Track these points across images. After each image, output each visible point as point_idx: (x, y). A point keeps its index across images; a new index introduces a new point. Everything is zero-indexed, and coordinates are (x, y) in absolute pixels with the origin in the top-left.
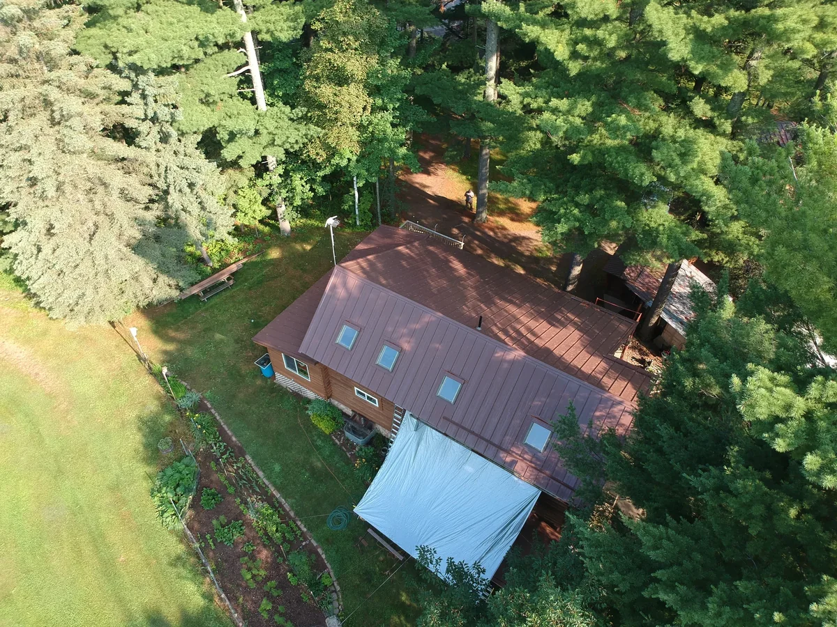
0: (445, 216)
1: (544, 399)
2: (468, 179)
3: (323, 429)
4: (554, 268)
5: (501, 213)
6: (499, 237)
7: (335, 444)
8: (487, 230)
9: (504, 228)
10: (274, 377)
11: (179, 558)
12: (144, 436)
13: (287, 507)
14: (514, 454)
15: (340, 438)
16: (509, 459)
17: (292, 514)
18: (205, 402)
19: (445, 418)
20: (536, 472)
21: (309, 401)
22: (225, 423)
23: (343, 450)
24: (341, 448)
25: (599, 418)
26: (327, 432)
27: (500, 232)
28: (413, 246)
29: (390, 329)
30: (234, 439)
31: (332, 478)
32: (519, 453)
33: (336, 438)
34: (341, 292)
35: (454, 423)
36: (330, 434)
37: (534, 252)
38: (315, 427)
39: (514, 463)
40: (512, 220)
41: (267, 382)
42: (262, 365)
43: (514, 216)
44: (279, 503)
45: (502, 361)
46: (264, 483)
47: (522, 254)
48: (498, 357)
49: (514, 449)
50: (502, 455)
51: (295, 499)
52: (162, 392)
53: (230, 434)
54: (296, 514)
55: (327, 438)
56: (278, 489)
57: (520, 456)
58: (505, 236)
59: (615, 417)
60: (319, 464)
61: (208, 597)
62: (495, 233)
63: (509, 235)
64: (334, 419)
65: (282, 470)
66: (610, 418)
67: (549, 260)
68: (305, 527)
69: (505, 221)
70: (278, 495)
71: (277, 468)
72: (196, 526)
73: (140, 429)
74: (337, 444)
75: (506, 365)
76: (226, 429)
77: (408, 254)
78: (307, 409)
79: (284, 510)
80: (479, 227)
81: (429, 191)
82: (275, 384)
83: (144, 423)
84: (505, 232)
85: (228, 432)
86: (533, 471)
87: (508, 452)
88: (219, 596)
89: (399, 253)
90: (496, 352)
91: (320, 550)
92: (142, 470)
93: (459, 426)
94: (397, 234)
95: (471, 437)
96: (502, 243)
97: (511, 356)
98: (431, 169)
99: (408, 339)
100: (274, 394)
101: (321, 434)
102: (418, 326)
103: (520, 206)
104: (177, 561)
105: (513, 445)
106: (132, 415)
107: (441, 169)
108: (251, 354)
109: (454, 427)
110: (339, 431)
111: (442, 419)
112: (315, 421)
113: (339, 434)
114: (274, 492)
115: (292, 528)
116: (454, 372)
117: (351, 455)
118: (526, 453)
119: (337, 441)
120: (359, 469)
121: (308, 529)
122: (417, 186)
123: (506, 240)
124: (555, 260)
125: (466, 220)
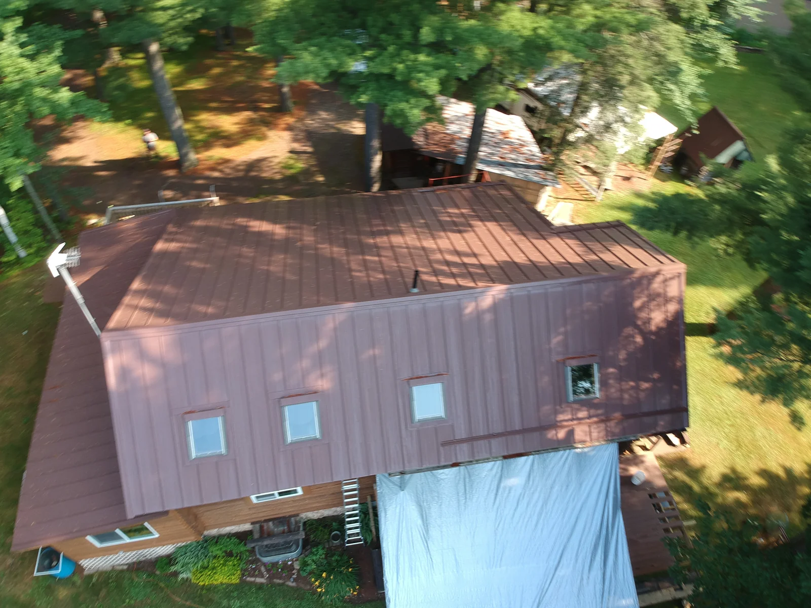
0: (137, 182)
1: (562, 330)
2: (129, 125)
3: (224, 581)
4: (321, 179)
5: (207, 145)
6: (229, 174)
7: (260, 587)
8: (208, 173)
9: (226, 161)
10: (79, 569)
14: (565, 423)
15: (260, 571)
16: (561, 434)
19: (444, 444)
20: (602, 426)
21: (169, 560)
23: (279, 585)
24: (274, 585)
25: (641, 309)
26: (235, 580)
27: (227, 167)
28: (171, 233)
29: (277, 376)
32: (569, 417)
33: (253, 576)
34: (147, 372)
35: (462, 441)
36: (241, 579)
37: (284, 171)
38: (210, 589)
39: (571, 433)
40: (228, 146)
41: (74, 584)
42: (50, 567)
43: (224, 141)
45: (479, 315)
47: (271, 181)
48: (471, 313)
49: (561, 417)
50: (551, 434)
55: (241, 588)
57: (572, 420)
58: (235, 169)
59: (658, 295)
62: (221, 171)
63: (239, 165)
64: (230, 554)
66: (654, 300)
67: (306, 172)
69: (218, 153)
74: (262, 584)
75: (488, 317)
77: (183, 247)
78: (176, 574)
80: (195, 174)
81: (88, 163)
82: (90, 576)
84: (231, 165)
86: (598, 427)
87: (555, 426)
89: (164, 254)
90: (466, 307)
93: (471, 439)
94: (122, 231)
95: (494, 442)
96: (237, 179)
97: (487, 301)
98: (67, 134)
99: (318, 372)
100: (103, 593)
101: (229, 591)
102: (323, 343)
103: (221, 127)
105: (556, 413)
107: (82, 127)
109: (465, 447)
110: (251, 564)
111: (441, 449)
112: (204, 580)
113: (254, 570)
116: (420, 374)
117: (295, 580)
118: (579, 410)
119: (259, 580)
120: (327, 592)
122: (65, 163)
123: (241, 174)
124: (315, 169)
125: (171, 173)
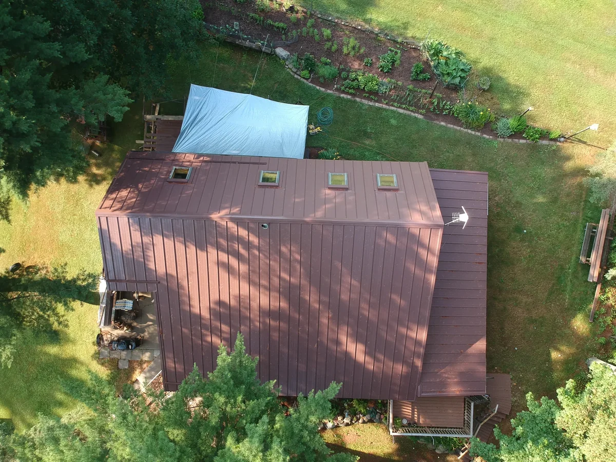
11: (406, 28)
12: (509, 84)
13: (365, 102)
16: (202, 158)
17: (358, 99)
18: (491, 137)
22: (460, 131)
30: (443, 123)
31: (350, 139)
39: (197, 158)
44: (371, 100)
46: (392, 105)
49: (199, 164)
50: (208, 159)
51: (363, 110)
52: (532, 123)
53: (449, 125)
54: (355, 102)
56: (380, 109)
60: (367, 142)
61: (368, 21)
65: (388, 122)
68: (343, 97)
70: (377, 104)
71: (393, 122)
72: (414, 54)
73: (517, 87)
76: (455, 127)
79: (365, 98)
83: (519, 93)
85: (452, 126)
87: (204, 162)
88: (361, 26)
91: (323, 89)
92: (486, 62)
104: (406, 26)
106: (535, 93)
108: (497, 198)
114: (381, 105)
115: (350, 88)
121: (340, 97)
